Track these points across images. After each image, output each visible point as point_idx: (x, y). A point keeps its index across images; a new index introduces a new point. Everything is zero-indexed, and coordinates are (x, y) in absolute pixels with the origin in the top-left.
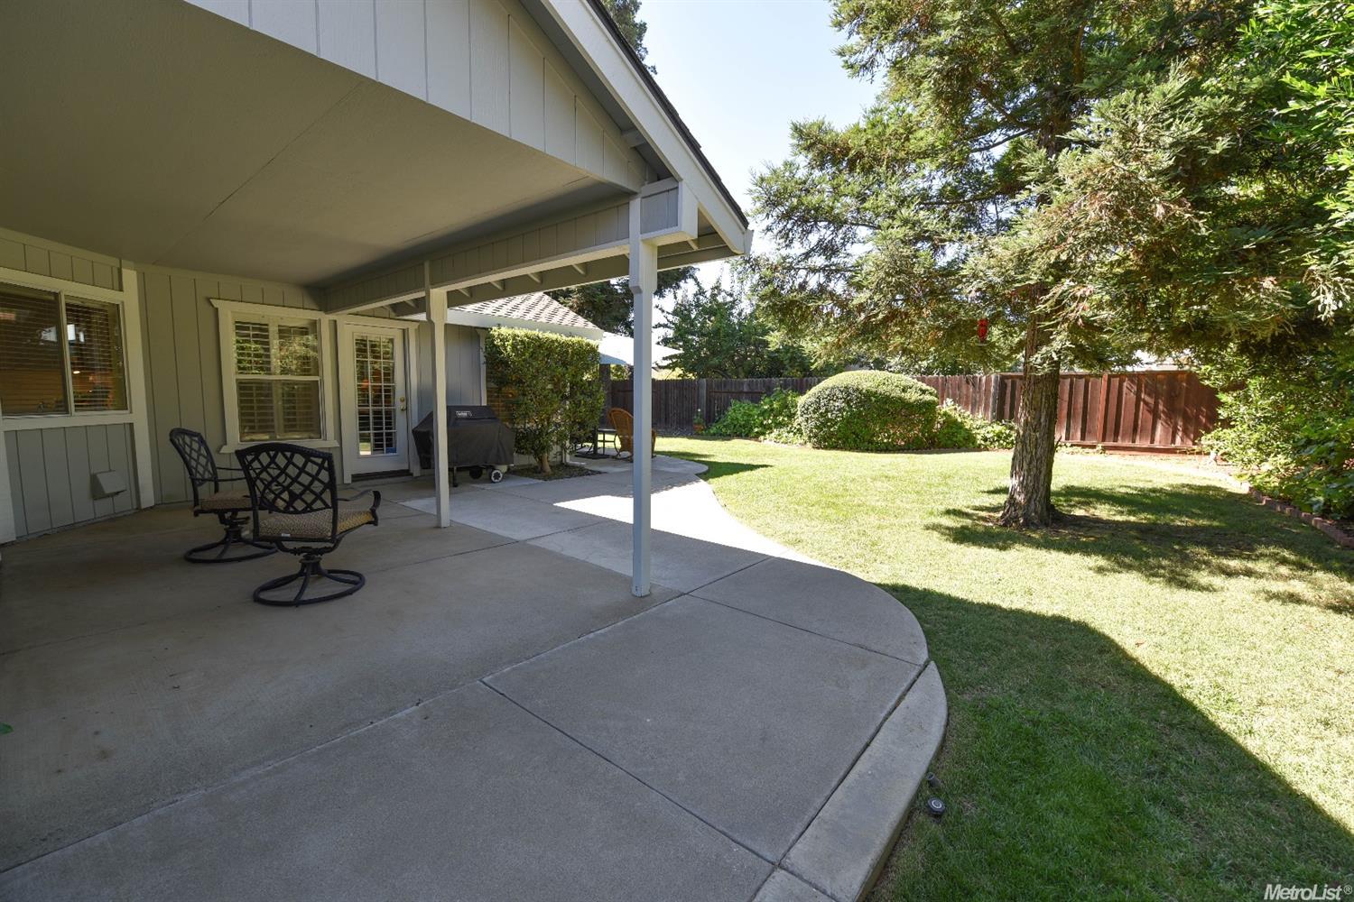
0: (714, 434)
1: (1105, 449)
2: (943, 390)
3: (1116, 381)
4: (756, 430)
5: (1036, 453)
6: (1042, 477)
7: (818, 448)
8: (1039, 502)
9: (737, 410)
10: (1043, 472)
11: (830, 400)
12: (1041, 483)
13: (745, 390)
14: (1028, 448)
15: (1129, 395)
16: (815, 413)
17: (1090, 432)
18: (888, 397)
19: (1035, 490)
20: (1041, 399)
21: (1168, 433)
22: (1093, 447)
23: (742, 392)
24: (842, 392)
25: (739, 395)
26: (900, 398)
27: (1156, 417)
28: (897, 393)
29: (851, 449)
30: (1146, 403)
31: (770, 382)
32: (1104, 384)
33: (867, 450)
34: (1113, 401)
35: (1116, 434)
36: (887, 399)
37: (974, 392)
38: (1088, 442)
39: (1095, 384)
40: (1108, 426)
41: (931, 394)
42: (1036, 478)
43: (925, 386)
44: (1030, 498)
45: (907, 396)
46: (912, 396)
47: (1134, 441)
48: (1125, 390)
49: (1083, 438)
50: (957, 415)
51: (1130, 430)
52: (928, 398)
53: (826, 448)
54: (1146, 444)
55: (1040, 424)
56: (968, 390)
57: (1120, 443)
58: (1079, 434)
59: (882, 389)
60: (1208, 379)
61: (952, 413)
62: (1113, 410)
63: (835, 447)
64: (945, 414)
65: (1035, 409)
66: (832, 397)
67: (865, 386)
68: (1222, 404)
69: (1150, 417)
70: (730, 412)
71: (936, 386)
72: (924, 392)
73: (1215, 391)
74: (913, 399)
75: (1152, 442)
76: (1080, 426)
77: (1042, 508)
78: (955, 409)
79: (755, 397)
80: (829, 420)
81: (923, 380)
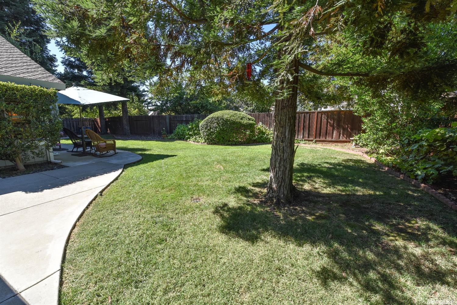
0: (170, 139)
1: (316, 141)
2: (259, 118)
3: (320, 115)
4: (187, 136)
5: (283, 156)
6: (287, 171)
7: (209, 144)
8: (286, 188)
9: (180, 128)
10: (288, 169)
11: (211, 123)
12: (287, 175)
13: (184, 120)
14: (279, 153)
15: (324, 120)
16: (206, 129)
17: (311, 135)
18: (234, 122)
19: (283, 180)
20: (286, 119)
21: (337, 134)
22: (312, 141)
23: (183, 121)
24: (216, 120)
25: (181, 122)
26: (240, 122)
27: (333, 129)
28: (239, 120)
29: (222, 145)
30: (330, 123)
31: (193, 116)
32: (316, 116)
33: (228, 145)
34: (319, 123)
35: (320, 135)
36: (234, 123)
37: (270, 119)
38: (310, 139)
39: (312, 116)
40: (317, 132)
41: (252, 120)
42: (284, 173)
43: (250, 117)
44: (280, 186)
45: (242, 121)
46: (245, 121)
47: (326, 138)
48: (323, 118)
49: (308, 137)
50: (264, 129)
51: (325, 134)
52: (251, 122)
53: (211, 144)
54: (330, 139)
55: (285, 137)
56: (267, 119)
57: (321, 139)
58: (307, 135)
59: (232, 118)
60: (356, 112)
61: (262, 128)
62: (319, 126)
63: (215, 144)
64: (259, 129)
65: (282, 127)
66: (212, 122)
67: (226, 117)
68: (363, 123)
69: (332, 128)
70: (177, 130)
71: (255, 118)
72: (250, 119)
73: (360, 117)
74: (245, 122)
75: (332, 138)
76: (307, 133)
77: (288, 192)
78: (263, 126)
79: (187, 122)
80: (212, 132)
81: (251, 115)
